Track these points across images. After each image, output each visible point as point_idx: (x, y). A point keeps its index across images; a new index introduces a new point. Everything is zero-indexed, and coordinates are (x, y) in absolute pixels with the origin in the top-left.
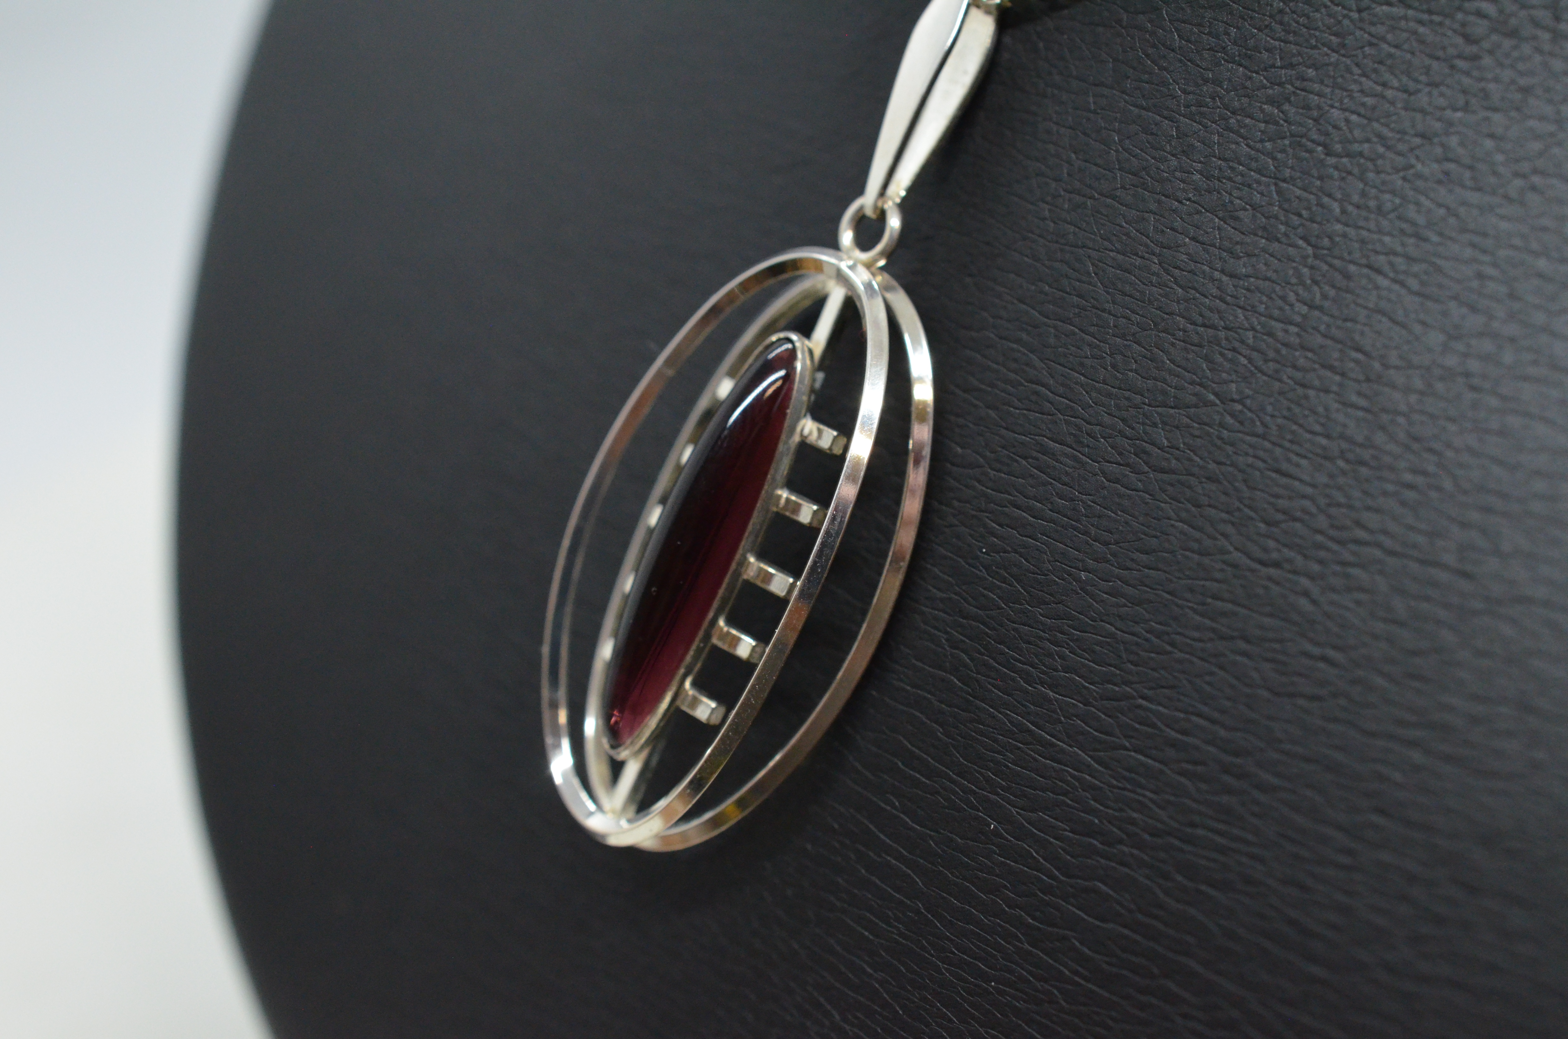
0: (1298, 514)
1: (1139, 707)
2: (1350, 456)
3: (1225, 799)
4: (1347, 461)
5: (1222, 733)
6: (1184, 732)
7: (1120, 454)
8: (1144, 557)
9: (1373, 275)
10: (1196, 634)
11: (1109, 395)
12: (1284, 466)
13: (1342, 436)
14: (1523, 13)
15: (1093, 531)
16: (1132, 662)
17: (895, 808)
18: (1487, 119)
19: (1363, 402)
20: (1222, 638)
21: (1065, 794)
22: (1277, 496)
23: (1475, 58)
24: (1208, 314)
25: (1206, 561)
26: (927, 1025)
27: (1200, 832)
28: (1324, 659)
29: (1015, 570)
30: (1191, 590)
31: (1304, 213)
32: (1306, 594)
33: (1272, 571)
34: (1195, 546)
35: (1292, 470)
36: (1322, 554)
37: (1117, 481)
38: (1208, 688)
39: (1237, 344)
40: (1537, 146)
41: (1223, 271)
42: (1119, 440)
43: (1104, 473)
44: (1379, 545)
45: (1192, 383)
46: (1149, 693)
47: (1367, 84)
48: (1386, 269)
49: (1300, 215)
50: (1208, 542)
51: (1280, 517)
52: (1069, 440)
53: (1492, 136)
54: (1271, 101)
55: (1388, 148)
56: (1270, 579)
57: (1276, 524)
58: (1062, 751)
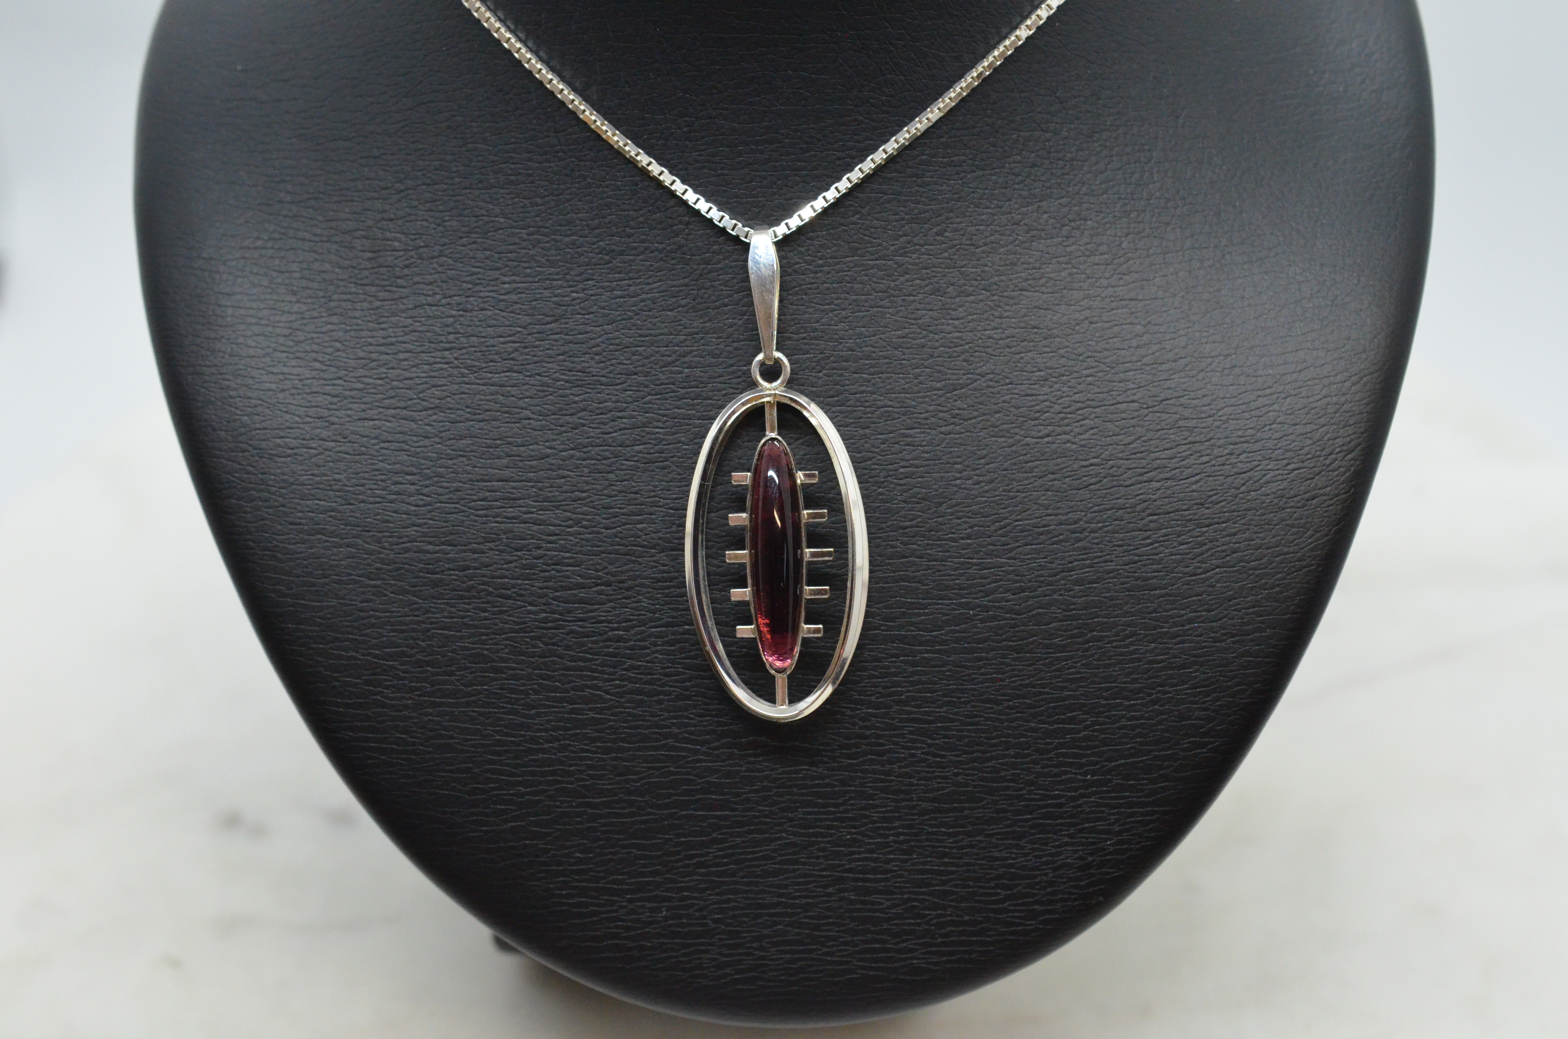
0: (1046, 410)
1: (1016, 526)
2: (1056, 375)
3: (1080, 544)
4: (1055, 377)
5: (1063, 518)
6: (1045, 526)
7: (945, 421)
8: (983, 461)
9: (1024, 293)
10: (1026, 482)
11: (924, 397)
12: (1029, 392)
13: (1047, 368)
14: (1033, 155)
15: (951, 461)
16: (1003, 508)
17: (913, 631)
18: (1039, 206)
19: (1048, 349)
20: (1040, 478)
21: (1001, 580)
22: (1032, 406)
23: (1022, 182)
24: (955, 340)
25: (1014, 448)
26: (981, 716)
27: (1075, 564)
28: (1092, 465)
29: (920, 496)
30: (1015, 464)
31: (979, 278)
32: (1068, 441)
33: (1046, 439)
34: (1006, 444)
35: (1033, 392)
36: (1066, 421)
37: (950, 433)
38: (1045, 502)
39: (977, 348)
40: (1065, 210)
41: (951, 319)
42: (941, 414)
43: (942, 433)
44: (1089, 406)
45: (964, 374)
46: (1019, 517)
47: (979, 210)
48: (1029, 288)
49: (976, 280)
50: (1010, 440)
51: (1038, 415)
52: (916, 425)
53: (1045, 212)
54: (937, 234)
55: (1002, 235)
56: (1048, 443)
57: (1037, 419)
58: (990, 563)
